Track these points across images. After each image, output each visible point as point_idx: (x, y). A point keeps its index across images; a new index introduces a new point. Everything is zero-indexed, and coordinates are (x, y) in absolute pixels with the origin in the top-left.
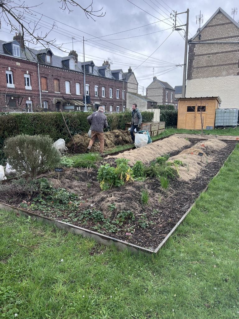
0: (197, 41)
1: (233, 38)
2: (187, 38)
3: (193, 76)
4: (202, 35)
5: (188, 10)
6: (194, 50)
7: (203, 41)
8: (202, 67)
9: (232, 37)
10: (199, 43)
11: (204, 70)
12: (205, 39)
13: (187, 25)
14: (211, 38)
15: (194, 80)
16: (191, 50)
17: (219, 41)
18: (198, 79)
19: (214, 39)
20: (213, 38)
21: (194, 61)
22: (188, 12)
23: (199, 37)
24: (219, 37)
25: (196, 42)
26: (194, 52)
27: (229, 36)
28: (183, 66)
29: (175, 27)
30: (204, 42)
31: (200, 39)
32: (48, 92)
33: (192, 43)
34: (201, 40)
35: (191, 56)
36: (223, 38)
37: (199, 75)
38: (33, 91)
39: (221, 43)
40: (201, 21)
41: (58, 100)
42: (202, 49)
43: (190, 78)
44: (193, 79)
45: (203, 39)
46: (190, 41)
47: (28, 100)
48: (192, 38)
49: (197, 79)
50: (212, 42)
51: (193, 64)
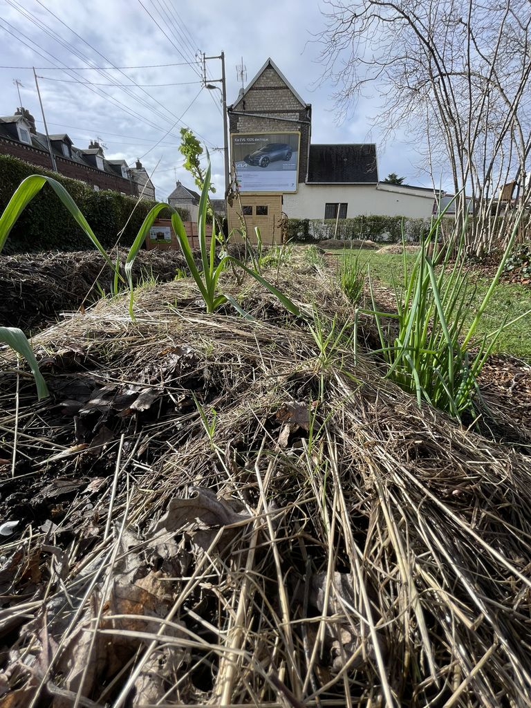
1: (289, 114)
2: (225, 104)
4: (246, 102)
5: (223, 53)
6: (238, 126)
7: (249, 112)
9: (288, 112)
10: (244, 115)
12: (252, 110)
13: (223, 80)
14: (260, 109)
16: (233, 126)
17: (271, 116)
19: (265, 112)
20: (263, 109)
22: (222, 57)
23: (243, 103)
24: (271, 109)
25: (239, 112)
26: (238, 129)
27: (285, 109)
28: (223, 152)
29: (205, 82)
30: (250, 115)
31: (244, 109)
33: (233, 114)
34: (247, 110)
36: (276, 112)
39: (274, 119)
40: (244, 77)
42: (249, 126)
45: (249, 110)
46: (230, 109)
48: (232, 105)
50: (261, 115)
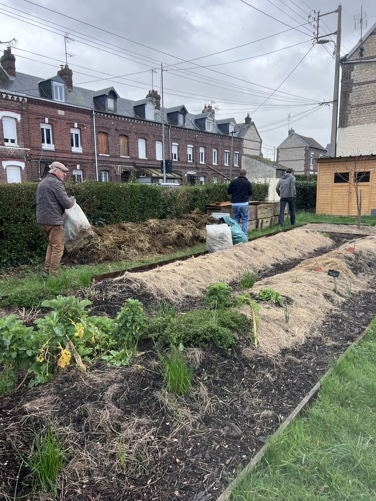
0: (357, 60)
2: (338, 56)
3: (349, 120)
4: (365, 48)
5: (340, 7)
6: (352, 75)
7: (368, 58)
8: (367, 104)
10: (361, 62)
11: (370, 109)
12: (371, 55)
13: (338, 33)
15: (352, 127)
16: (347, 76)
18: (360, 126)
21: (351, 94)
22: (339, 11)
23: (360, 51)
25: (355, 60)
26: (352, 78)
28: (331, 105)
29: (318, 38)
30: (369, 60)
31: (362, 56)
32: (109, 155)
33: (347, 63)
34: (365, 56)
35: (346, 86)
37: (360, 118)
38: (84, 155)
40: (364, 24)
41: (126, 169)
42: (367, 72)
43: (344, 123)
44: (349, 125)
45: (368, 55)
46: (345, 59)
47: (76, 169)
48: (347, 55)
49: (357, 126)
51: (350, 100)
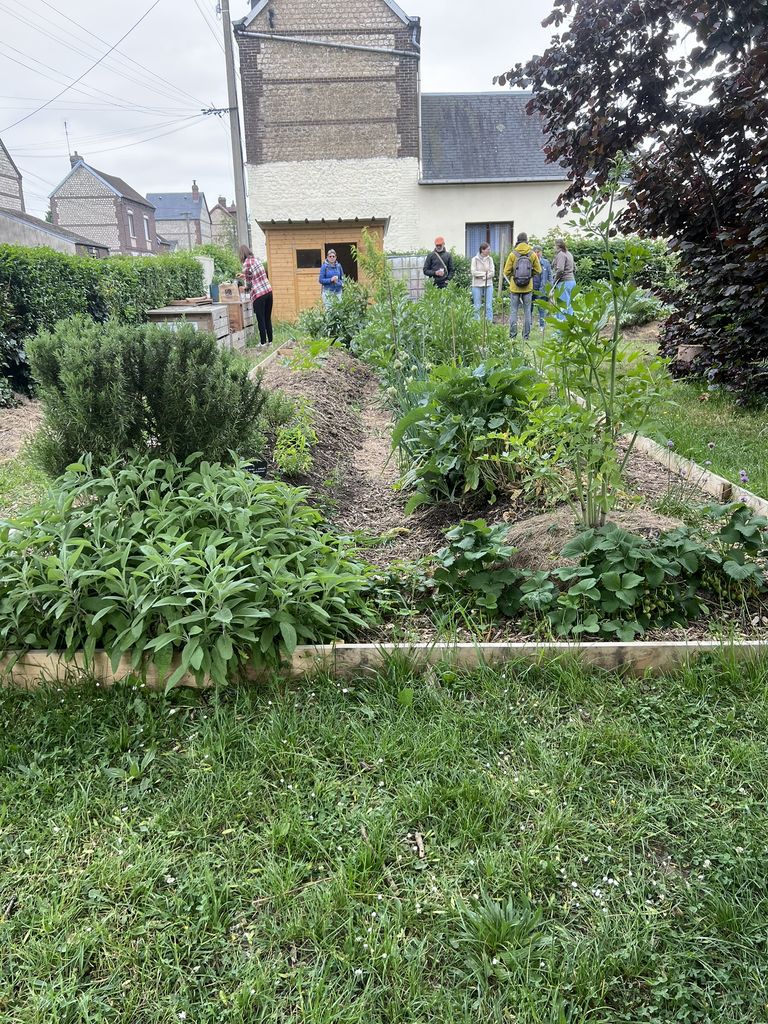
0: (265, 32)
1: (372, 37)
2: (227, 18)
3: (265, 151)
4: (276, 12)
6: (259, 61)
7: (283, 33)
8: (291, 123)
9: (369, 32)
10: (272, 39)
11: (299, 133)
12: (289, 28)
14: (308, 28)
15: (272, 164)
16: (248, 62)
17: (332, 40)
18: (285, 164)
19: (318, 33)
20: (313, 27)
21: (262, 99)
23: (268, 16)
24: (331, 27)
25: (260, 32)
26: (259, 68)
27: (362, 26)
28: (227, 116)
30: (286, 38)
31: (272, 26)
33: (248, 36)
34: (278, 28)
35: (252, 85)
36: (343, 32)
37: (284, 149)
39: (341, 48)
42: (285, 61)
43: (256, 157)
44: (267, 161)
45: (282, 28)
46: (240, 27)
48: (245, 19)
49: (280, 164)
50: (311, 40)
51: (262, 111)
